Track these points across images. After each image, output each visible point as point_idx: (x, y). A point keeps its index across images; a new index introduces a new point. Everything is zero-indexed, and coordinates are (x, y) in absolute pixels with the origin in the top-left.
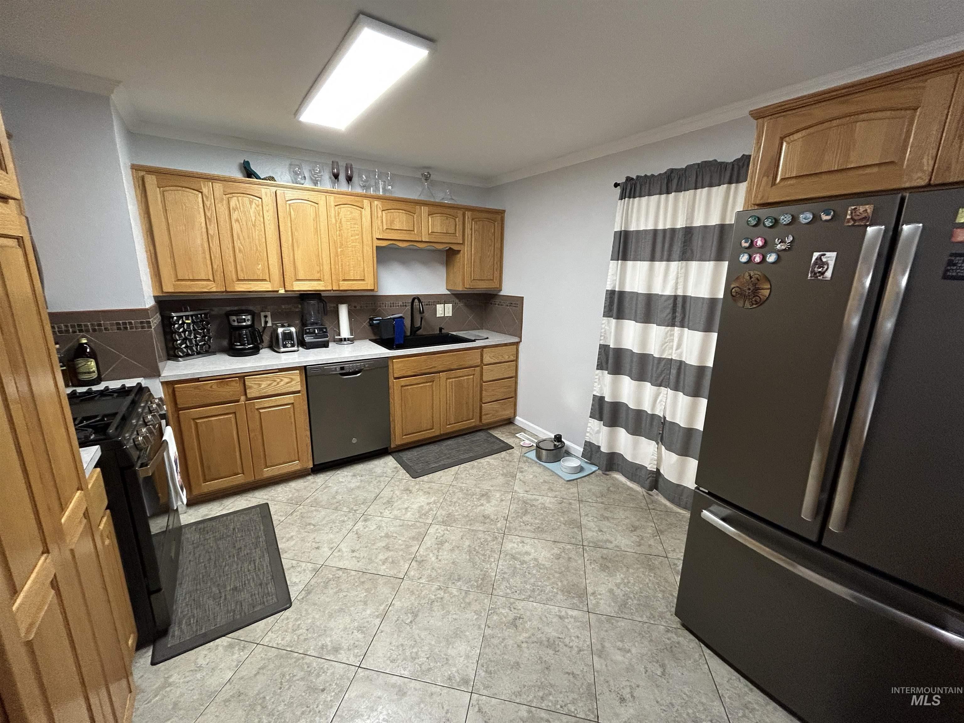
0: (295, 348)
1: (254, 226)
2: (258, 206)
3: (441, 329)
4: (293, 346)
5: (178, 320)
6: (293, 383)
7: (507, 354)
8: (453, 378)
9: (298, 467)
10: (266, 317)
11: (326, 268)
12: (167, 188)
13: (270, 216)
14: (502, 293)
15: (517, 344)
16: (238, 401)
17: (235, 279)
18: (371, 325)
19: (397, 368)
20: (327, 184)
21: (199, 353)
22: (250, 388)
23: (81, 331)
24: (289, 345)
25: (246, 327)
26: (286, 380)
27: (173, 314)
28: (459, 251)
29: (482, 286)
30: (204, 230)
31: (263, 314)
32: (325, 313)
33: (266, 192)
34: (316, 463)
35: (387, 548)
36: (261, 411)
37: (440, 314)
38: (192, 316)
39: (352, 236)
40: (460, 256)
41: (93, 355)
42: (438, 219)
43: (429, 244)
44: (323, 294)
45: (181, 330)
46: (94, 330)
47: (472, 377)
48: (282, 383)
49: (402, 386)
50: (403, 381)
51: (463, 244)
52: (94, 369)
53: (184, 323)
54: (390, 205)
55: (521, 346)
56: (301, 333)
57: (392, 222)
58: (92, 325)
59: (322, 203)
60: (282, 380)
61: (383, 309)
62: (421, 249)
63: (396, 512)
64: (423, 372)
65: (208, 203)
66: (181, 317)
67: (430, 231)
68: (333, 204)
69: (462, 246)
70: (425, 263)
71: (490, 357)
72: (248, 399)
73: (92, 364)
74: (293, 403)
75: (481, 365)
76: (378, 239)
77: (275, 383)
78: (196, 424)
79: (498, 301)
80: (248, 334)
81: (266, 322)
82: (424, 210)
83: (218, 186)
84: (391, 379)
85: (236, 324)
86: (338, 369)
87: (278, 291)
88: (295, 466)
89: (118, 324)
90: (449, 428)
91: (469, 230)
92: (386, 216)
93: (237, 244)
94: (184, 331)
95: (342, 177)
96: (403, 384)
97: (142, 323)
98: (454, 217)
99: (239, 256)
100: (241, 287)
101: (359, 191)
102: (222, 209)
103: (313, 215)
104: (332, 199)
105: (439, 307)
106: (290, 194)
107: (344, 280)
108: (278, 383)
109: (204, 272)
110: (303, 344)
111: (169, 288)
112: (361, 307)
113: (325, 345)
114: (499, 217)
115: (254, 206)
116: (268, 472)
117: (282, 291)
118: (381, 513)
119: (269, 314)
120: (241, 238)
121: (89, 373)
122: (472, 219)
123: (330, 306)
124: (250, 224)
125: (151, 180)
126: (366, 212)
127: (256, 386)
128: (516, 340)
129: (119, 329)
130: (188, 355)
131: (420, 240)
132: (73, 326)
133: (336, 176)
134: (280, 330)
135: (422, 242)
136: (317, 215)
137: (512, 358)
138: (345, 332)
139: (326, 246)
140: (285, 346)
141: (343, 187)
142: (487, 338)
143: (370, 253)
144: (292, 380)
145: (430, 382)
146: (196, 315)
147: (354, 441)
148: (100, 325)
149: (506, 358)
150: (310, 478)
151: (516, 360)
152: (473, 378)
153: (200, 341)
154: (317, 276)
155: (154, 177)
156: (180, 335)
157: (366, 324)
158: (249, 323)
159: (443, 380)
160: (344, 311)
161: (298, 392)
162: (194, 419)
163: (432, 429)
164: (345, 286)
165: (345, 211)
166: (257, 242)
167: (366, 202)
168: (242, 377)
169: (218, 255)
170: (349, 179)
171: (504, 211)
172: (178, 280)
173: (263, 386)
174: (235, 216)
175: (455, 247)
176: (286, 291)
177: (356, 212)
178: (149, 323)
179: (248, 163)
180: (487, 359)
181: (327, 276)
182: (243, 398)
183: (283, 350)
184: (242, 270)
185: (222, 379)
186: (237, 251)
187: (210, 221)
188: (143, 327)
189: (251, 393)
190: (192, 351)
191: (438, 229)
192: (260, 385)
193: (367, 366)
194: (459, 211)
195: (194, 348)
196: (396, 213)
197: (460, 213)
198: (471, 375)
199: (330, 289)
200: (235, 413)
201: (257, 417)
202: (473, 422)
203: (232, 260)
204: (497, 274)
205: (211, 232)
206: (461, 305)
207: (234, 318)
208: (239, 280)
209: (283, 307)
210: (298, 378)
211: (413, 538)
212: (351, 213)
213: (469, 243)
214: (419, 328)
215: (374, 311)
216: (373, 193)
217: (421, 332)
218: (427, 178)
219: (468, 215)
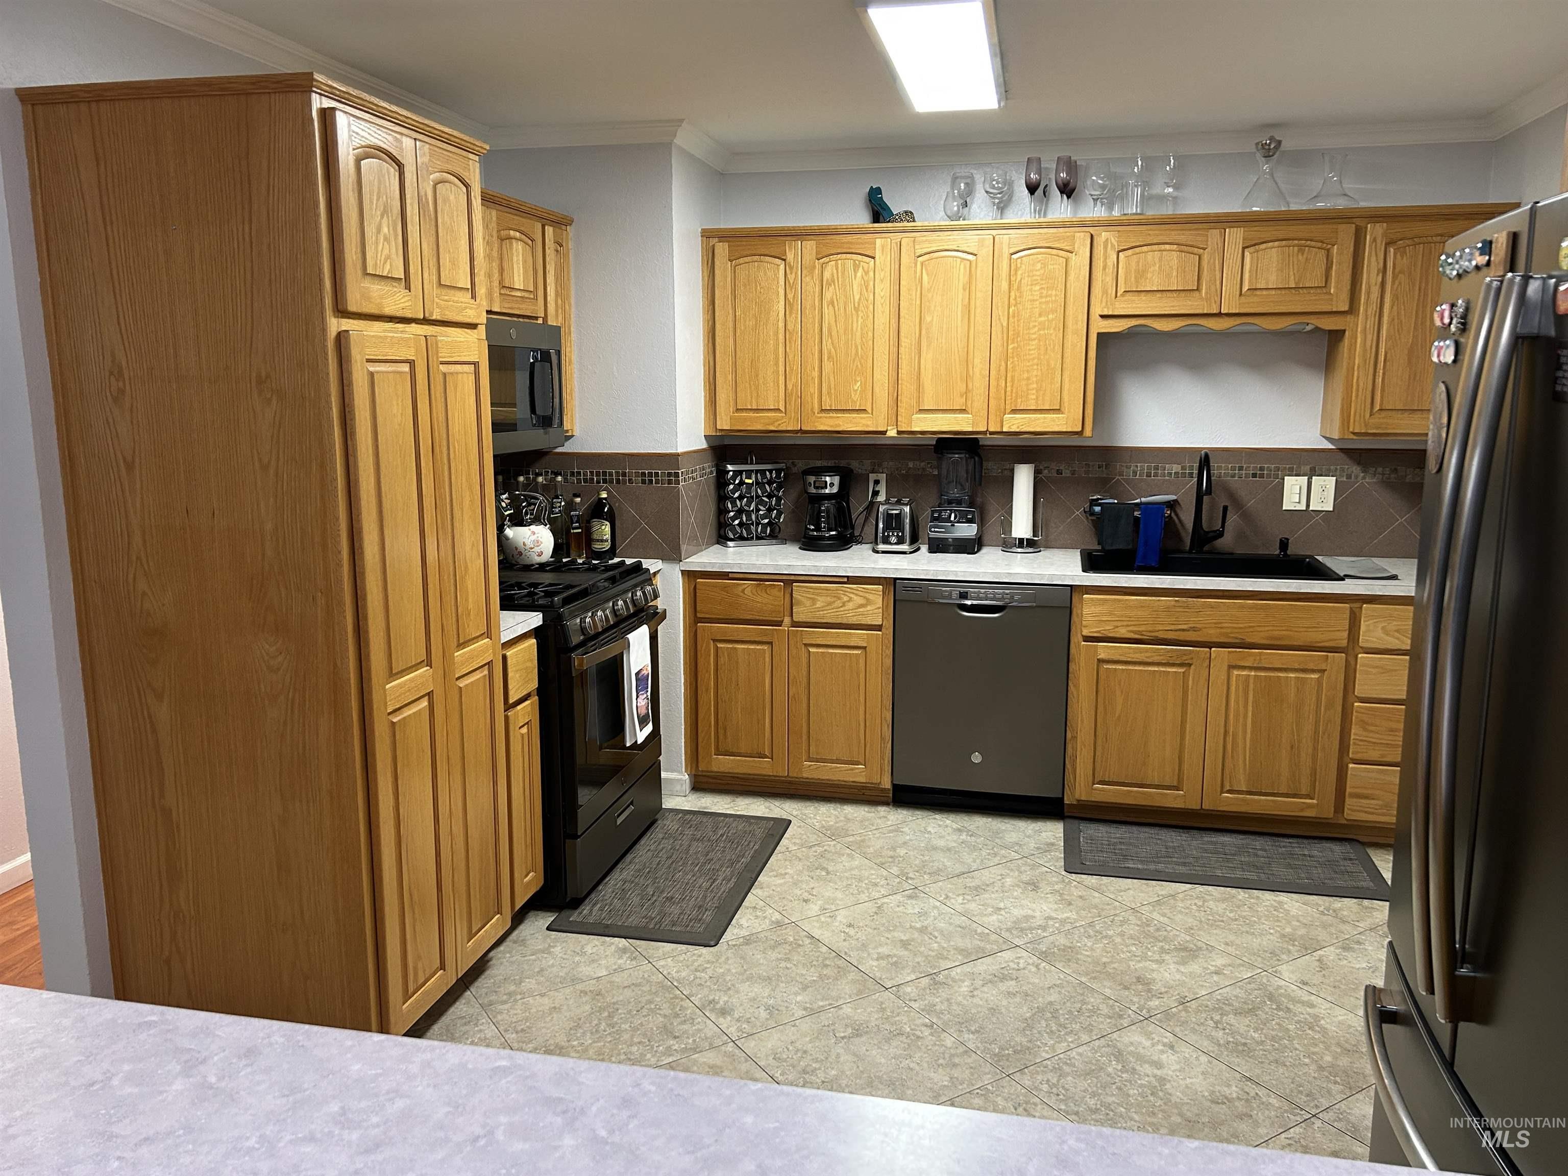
0: (905, 547)
1: (857, 310)
2: (867, 273)
3: (1284, 544)
4: (901, 541)
5: (734, 478)
6: (869, 608)
8: (1250, 668)
9: (862, 779)
10: (877, 482)
11: (979, 385)
12: (741, 260)
13: (883, 290)
16: (779, 624)
17: (816, 410)
19: (1090, 616)
21: (758, 538)
22: (799, 603)
23: (605, 481)
24: (893, 539)
25: (830, 497)
26: (859, 600)
27: (730, 467)
28: (1339, 333)
30: (781, 324)
31: (872, 477)
34: (895, 782)
35: (905, 944)
36: (812, 650)
37: (1291, 501)
38: (757, 471)
39: (1040, 315)
40: (1349, 343)
41: (611, 518)
42: (1272, 255)
43: (1239, 321)
44: (987, 441)
45: (737, 495)
46: (618, 481)
47: (1315, 676)
48: (850, 605)
49: (1100, 661)
50: (1104, 650)
51: (1352, 310)
52: (608, 536)
53: (742, 483)
54: (1136, 236)
57: (1141, 275)
58: (617, 473)
59: (985, 252)
60: (850, 600)
61: (1128, 481)
63: (972, 906)
64: (1161, 635)
65: (791, 278)
66: (740, 472)
67: (1246, 287)
68: (1006, 252)
69: (1349, 318)
71: (1383, 628)
72: (794, 624)
73: (607, 528)
74: (865, 648)
75: (1352, 649)
76: (1102, 316)
77: (838, 603)
78: (717, 649)
80: (832, 510)
81: (875, 493)
82: (1235, 236)
83: (810, 246)
84: (1076, 639)
85: (813, 490)
86: (955, 595)
87: (884, 433)
88: (857, 774)
89: (643, 474)
90: (1228, 802)
91: (1374, 272)
92: (1128, 265)
93: (827, 345)
94: (741, 498)
95: (1050, 188)
96: (1102, 656)
97: (669, 474)
98: (1326, 245)
99: (827, 366)
100: (826, 423)
102: (811, 284)
103: (963, 278)
104: (1006, 241)
105: (1292, 484)
106: (925, 243)
107: (1014, 411)
108: (844, 605)
109: (772, 397)
111: (724, 424)
112: (1073, 473)
115: (860, 273)
116: (811, 771)
117: (892, 433)
118: (947, 897)
119: (883, 477)
120: (834, 333)
121: (602, 541)
122: (1388, 244)
123: (992, 467)
124: (850, 307)
125: (722, 249)
126: (1080, 260)
127: (808, 603)
129: (643, 482)
130: (741, 538)
131: (1215, 311)
132: (598, 474)
133: (1034, 187)
134: (882, 509)
135: (1219, 315)
136: (972, 278)
138: (1022, 527)
139: (982, 340)
140: (886, 541)
141: (1050, 209)
142: (1394, 577)
143: (1080, 351)
144: (869, 602)
145: (1181, 665)
146: (763, 472)
147: (977, 758)
148: (624, 474)
150: (882, 810)
152: (1319, 681)
153: (764, 517)
154: (959, 403)
155: (726, 245)
156: (734, 503)
157: (1078, 512)
158: (835, 490)
159: (1220, 668)
160: (1023, 480)
161: (879, 628)
162: (714, 641)
163: (1177, 788)
164: (1014, 423)
165: (1032, 263)
166: (858, 341)
167: (1081, 237)
168: (789, 581)
169: (797, 367)
172: (738, 410)
173: (819, 604)
174: (828, 295)
175: (1326, 322)
176: (899, 432)
177: (1056, 265)
178: (677, 475)
179: (879, 191)
180: (1375, 634)
181: (978, 402)
182: (787, 620)
183: (882, 547)
184: (829, 393)
185: (761, 579)
186: (825, 357)
187: (791, 305)
188: (670, 482)
189: (800, 614)
190: (749, 532)
191: (1272, 279)
192: (814, 601)
193: (1016, 598)
194: (1342, 227)
195: (753, 528)
196: (1151, 256)
197: (1346, 233)
198: (1313, 671)
199: (984, 429)
200: (771, 643)
201: (804, 661)
202: (1310, 806)
203: (816, 374)
205: (790, 327)
206: (1369, 481)
207: (812, 479)
208: (822, 411)
209: (911, 465)
210: (879, 601)
211: (961, 951)
212: (1044, 265)
213: (1374, 307)
214: (1217, 535)
215: (1105, 484)
216: (1116, 213)
217: (1226, 542)
218: (1270, 150)
219: (1375, 232)
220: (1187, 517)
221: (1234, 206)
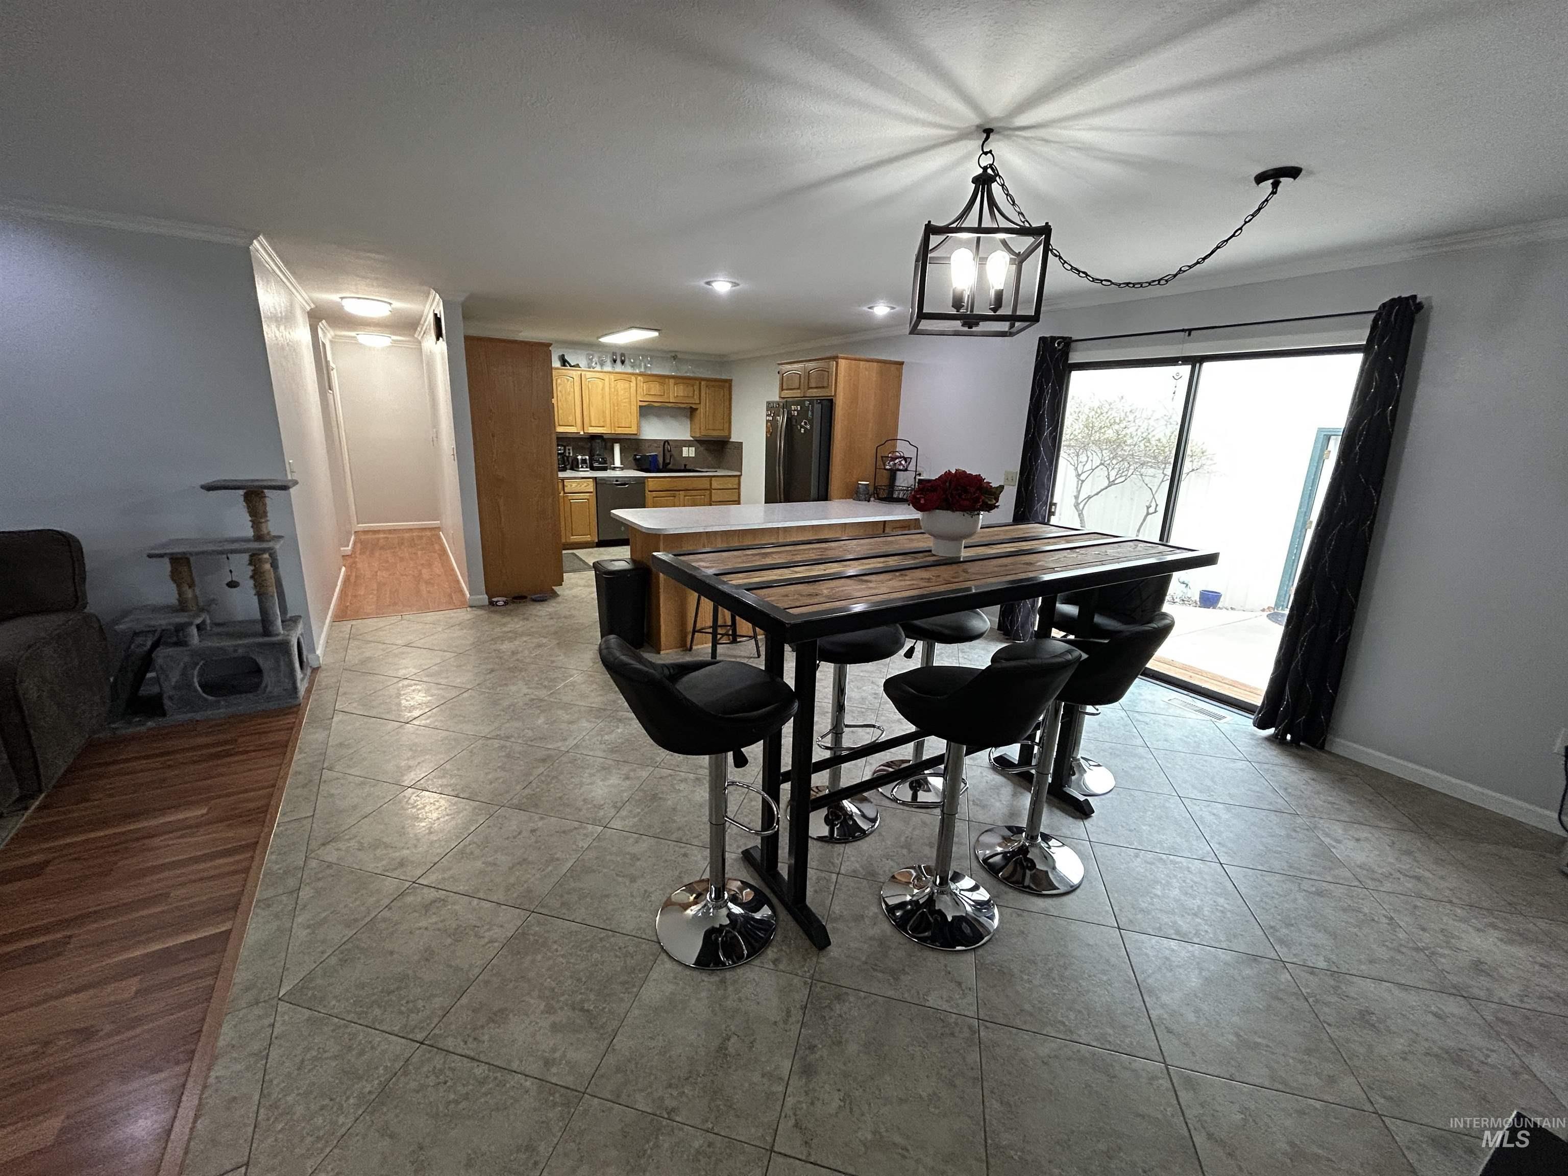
0: (589, 469)
1: (569, 394)
2: (571, 383)
3: (685, 465)
4: (587, 467)
6: (591, 486)
7: (731, 483)
8: (689, 496)
9: (590, 540)
10: (569, 450)
11: (608, 419)
13: (577, 389)
14: (732, 440)
15: (739, 476)
18: (635, 459)
19: (650, 485)
20: (608, 368)
22: (567, 486)
26: (585, 484)
28: (696, 409)
29: (716, 434)
31: (568, 448)
32: (605, 448)
33: (575, 373)
34: (601, 538)
36: (571, 501)
37: (685, 454)
39: (624, 400)
40: (698, 412)
42: (681, 387)
43: (674, 404)
44: (605, 437)
48: (583, 486)
49: (654, 497)
50: (655, 494)
51: (700, 403)
54: (648, 379)
55: (742, 478)
56: (591, 459)
57: (649, 389)
59: (607, 380)
60: (583, 484)
61: (644, 449)
62: (668, 407)
64: (668, 489)
67: (676, 395)
68: (613, 380)
69: (700, 405)
70: (674, 416)
71: (717, 484)
72: (565, 493)
74: (587, 499)
75: (710, 489)
76: (640, 401)
77: (579, 486)
79: (729, 446)
81: (569, 453)
82: (672, 381)
84: (647, 491)
86: (614, 481)
87: (579, 433)
88: (588, 538)
91: (704, 394)
92: (646, 386)
93: (560, 405)
95: (618, 361)
98: (693, 386)
99: (561, 412)
100: (561, 430)
101: (630, 370)
104: (612, 377)
105: (685, 449)
106: (589, 375)
107: (618, 427)
108: (581, 486)
110: (593, 468)
112: (629, 446)
113: (605, 469)
114: (727, 385)
115: (569, 382)
116: (574, 539)
117: (582, 433)
120: (562, 401)
122: (707, 387)
123: (609, 444)
124: (567, 393)
126: (633, 384)
127: (569, 486)
128: (738, 473)
131: (669, 401)
133: (615, 361)
134: (579, 457)
136: (603, 389)
137: (735, 486)
138: (618, 463)
139: (608, 406)
140: (584, 468)
141: (619, 368)
143: (635, 410)
144: (590, 482)
145: (673, 497)
147: (623, 529)
149: (730, 486)
150: (596, 548)
151: (739, 488)
152: (704, 498)
154: (602, 424)
157: (631, 459)
158: (563, 452)
159: (682, 497)
160: (617, 449)
161: (592, 493)
164: (619, 431)
165: (621, 385)
166: (570, 404)
167: (633, 378)
170: (623, 362)
171: (731, 381)
173: (573, 486)
174: (559, 389)
175: (694, 406)
176: (584, 433)
177: (627, 385)
179: (563, 356)
180: (715, 484)
181: (608, 425)
183: (581, 469)
184: (562, 420)
186: (560, 409)
189: (567, 490)
191: (681, 394)
192: (571, 486)
193: (631, 481)
194: (696, 381)
196: (652, 385)
197: (698, 382)
198: (703, 496)
199: (610, 433)
201: (567, 502)
204: (726, 425)
206: (702, 449)
208: (559, 426)
209: (580, 444)
210: (593, 484)
212: (624, 385)
213: (705, 403)
214: (669, 464)
215: (638, 449)
216: (637, 371)
217: (670, 466)
218: (675, 358)
219: (703, 383)
220: (661, 460)
221: (667, 373)
